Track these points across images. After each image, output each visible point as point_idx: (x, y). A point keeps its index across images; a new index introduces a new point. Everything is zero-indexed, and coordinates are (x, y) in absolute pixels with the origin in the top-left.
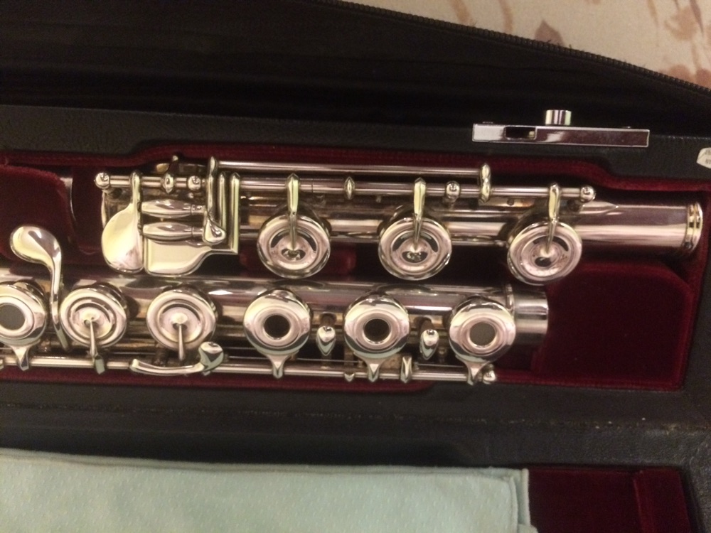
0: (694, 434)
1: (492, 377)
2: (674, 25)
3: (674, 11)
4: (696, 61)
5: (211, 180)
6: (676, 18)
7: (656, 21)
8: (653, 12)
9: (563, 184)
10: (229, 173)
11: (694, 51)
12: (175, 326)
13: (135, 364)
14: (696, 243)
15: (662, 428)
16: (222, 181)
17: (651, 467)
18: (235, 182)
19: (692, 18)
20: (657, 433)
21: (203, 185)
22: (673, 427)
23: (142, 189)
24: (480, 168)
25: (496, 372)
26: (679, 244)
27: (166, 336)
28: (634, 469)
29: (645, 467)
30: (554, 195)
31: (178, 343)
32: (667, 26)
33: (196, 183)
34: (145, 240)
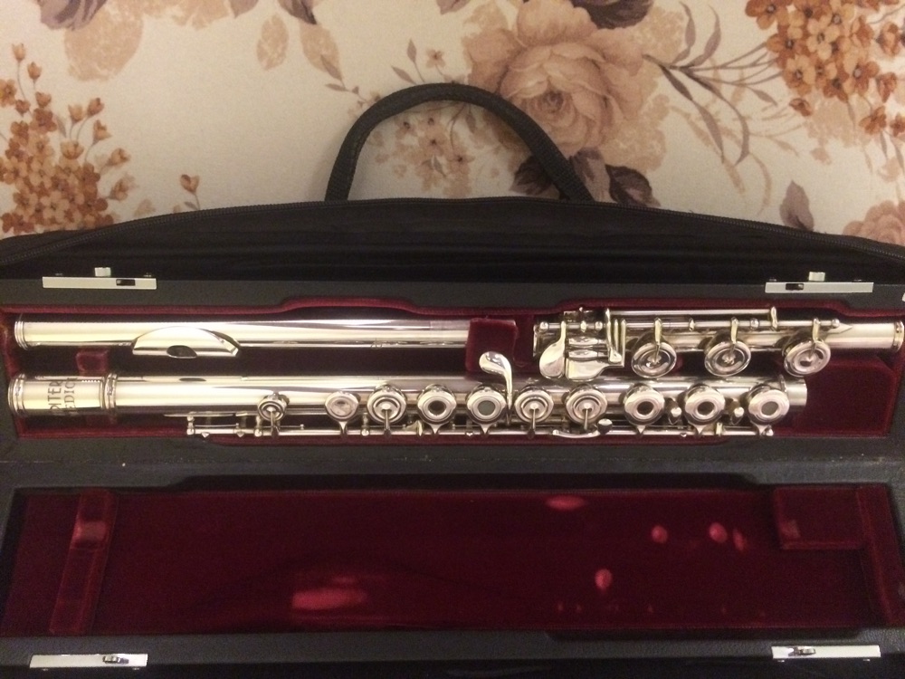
0: (894, 464)
1: (771, 433)
2: (884, 172)
3: (883, 162)
4: (899, 196)
5: (609, 324)
6: (885, 167)
7: (871, 171)
8: (869, 164)
9: (821, 318)
10: (620, 318)
11: (897, 189)
12: (584, 410)
13: (555, 433)
14: (900, 346)
15: (874, 460)
16: (616, 324)
17: (868, 484)
18: (623, 323)
19: (897, 164)
20: (871, 464)
21: (604, 327)
22: (881, 459)
23: (568, 330)
24: (770, 309)
25: (773, 430)
26: (889, 346)
27: (578, 417)
28: (856, 486)
29: (863, 484)
30: (817, 324)
31: (584, 420)
32: (879, 173)
33: (599, 326)
34: (567, 360)
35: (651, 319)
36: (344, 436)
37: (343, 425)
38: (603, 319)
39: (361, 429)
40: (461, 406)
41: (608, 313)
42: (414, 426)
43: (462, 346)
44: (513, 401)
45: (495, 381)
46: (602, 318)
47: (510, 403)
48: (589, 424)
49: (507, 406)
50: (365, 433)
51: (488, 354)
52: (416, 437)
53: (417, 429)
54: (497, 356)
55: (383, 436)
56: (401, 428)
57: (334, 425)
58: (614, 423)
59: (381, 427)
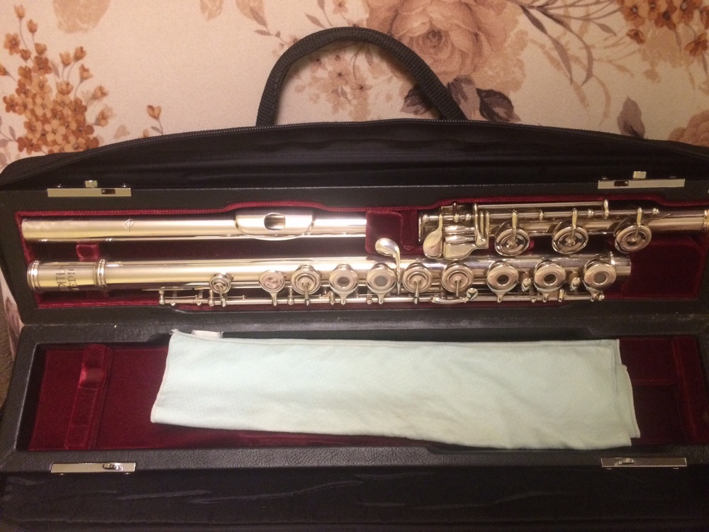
1: (602, 297)
2: (705, 87)
3: (704, 78)
5: (476, 215)
6: (705, 83)
7: (694, 86)
8: (692, 81)
9: (644, 208)
10: (484, 211)
12: (456, 282)
13: (435, 299)
15: (687, 316)
16: (482, 215)
18: (487, 215)
20: (684, 319)
21: (473, 218)
22: (692, 315)
23: (444, 221)
24: (603, 202)
25: (604, 295)
26: (699, 228)
27: (451, 287)
28: (672, 337)
29: (677, 336)
30: (640, 212)
31: (456, 289)
32: (700, 88)
33: (468, 217)
34: (444, 244)
35: (510, 211)
36: (275, 304)
37: (274, 295)
39: (288, 299)
40: (363, 280)
41: (475, 207)
42: (327, 295)
44: (402, 276)
46: (471, 212)
47: (399, 277)
48: (459, 292)
49: (397, 279)
50: (290, 301)
51: (382, 240)
52: (329, 304)
53: (330, 298)
55: (305, 304)
56: (318, 298)
57: (267, 295)
58: (479, 291)
59: (302, 297)
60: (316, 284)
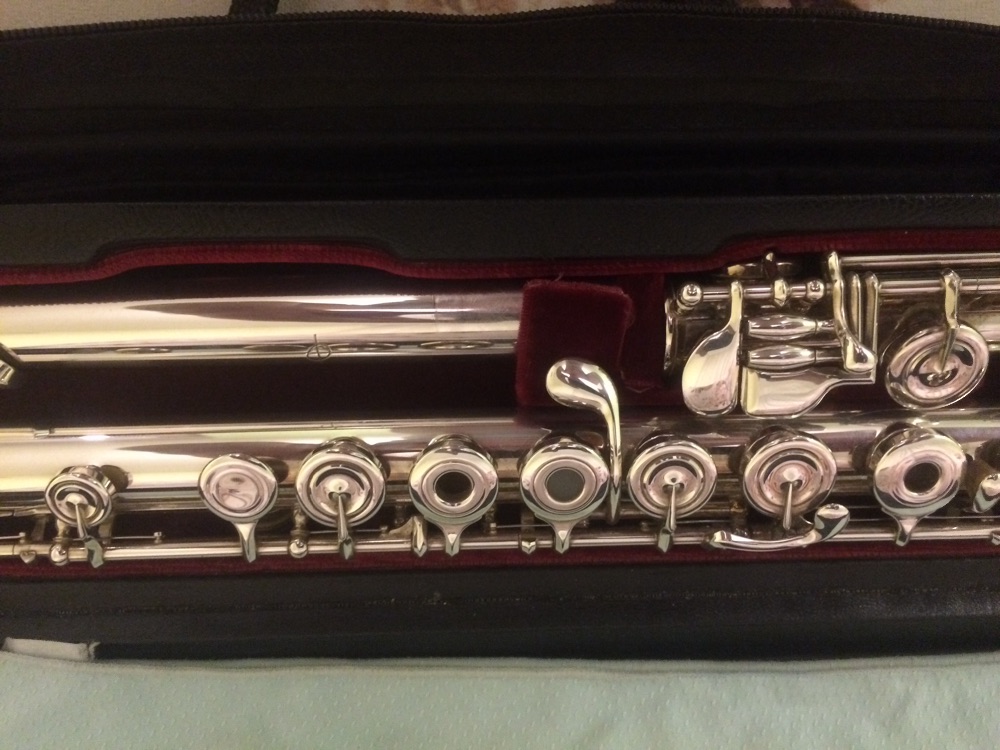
5: (839, 285)
10: (863, 272)
12: (785, 486)
13: (719, 537)
16: (856, 282)
18: (873, 280)
21: (828, 292)
23: (747, 301)
27: (767, 498)
31: (783, 508)
33: (816, 290)
34: (745, 370)
35: (936, 272)
36: (251, 558)
37: (245, 530)
38: (825, 275)
39: (289, 539)
40: (509, 481)
41: (834, 261)
42: (405, 529)
43: (508, 348)
44: (626, 468)
45: (582, 424)
46: (823, 274)
47: (617, 472)
48: (794, 517)
49: (611, 479)
50: (296, 549)
51: (564, 365)
52: (411, 554)
53: (412, 537)
54: (586, 369)
55: (339, 555)
56: (377, 535)
57: (227, 532)
58: (853, 513)
59: (331, 534)
60: (370, 495)
